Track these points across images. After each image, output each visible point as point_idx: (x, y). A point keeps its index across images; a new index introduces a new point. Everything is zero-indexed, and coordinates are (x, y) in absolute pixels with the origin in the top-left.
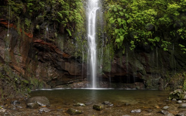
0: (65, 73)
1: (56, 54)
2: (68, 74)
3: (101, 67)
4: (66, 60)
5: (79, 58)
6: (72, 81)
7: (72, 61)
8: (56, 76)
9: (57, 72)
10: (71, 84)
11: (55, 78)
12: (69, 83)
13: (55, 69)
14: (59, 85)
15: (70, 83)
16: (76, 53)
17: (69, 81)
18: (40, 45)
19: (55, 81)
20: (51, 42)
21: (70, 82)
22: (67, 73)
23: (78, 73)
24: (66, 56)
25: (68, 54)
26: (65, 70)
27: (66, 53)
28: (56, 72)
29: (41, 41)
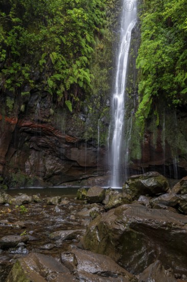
0: (73, 164)
1: (56, 138)
2: (78, 165)
3: (127, 152)
4: (73, 145)
5: (91, 140)
6: (87, 176)
7: (82, 146)
8: (59, 169)
9: (60, 163)
10: (85, 180)
11: (59, 172)
12: (81, 178)
13: (57, 159)
14: (66, 182)
15: (83, 179)
16: (86, 134)
17: (81, 176)
18: (30, 129)
19: (60, 176)
20: (45, 122)
21: (84, 177)
22: (76, 164)
23: (93, 163)
24: (71, 140)
25: (73, 137)
26: (72, 159)
27: (70, 136)
28: (58, 164)
29: (31, 123)
